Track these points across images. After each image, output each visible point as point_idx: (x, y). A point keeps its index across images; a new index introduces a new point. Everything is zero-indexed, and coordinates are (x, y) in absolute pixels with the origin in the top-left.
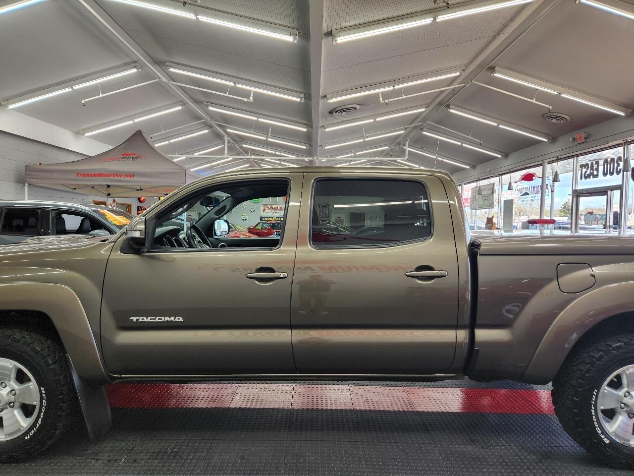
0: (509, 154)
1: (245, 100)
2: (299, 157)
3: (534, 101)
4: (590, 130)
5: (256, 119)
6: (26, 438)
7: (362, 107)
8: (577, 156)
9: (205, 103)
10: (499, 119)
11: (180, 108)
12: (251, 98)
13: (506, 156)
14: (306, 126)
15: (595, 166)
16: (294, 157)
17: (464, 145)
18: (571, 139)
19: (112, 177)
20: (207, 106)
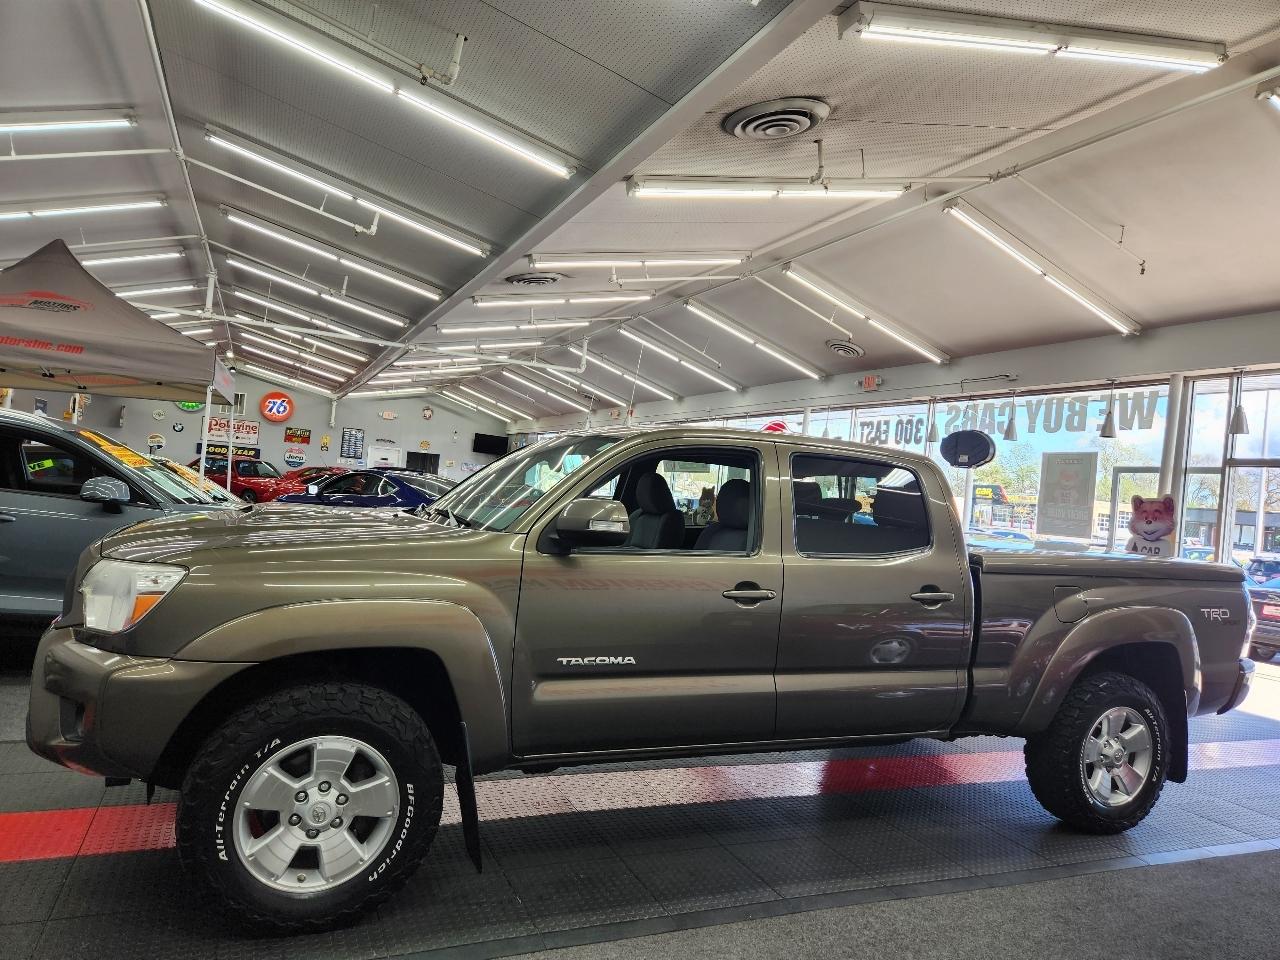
0: (748, 387)
1: (359, 229)
2: (364, 336)
3: (831, 322)
4: (886, 373)
5: (334, 258)
6: (371, 879)
7: (565, 279)
8: (857, 407)
9: (222, 206)
10: (759, 335)
11: (157, 204)
12: (374, 229)
13: (743, 390)
14: (440, 292)
15: (883, 427)
16: (355, 337)
17: (682, 362)
18: (856, 383)
19: (21, 347)
20: (226, 213)
